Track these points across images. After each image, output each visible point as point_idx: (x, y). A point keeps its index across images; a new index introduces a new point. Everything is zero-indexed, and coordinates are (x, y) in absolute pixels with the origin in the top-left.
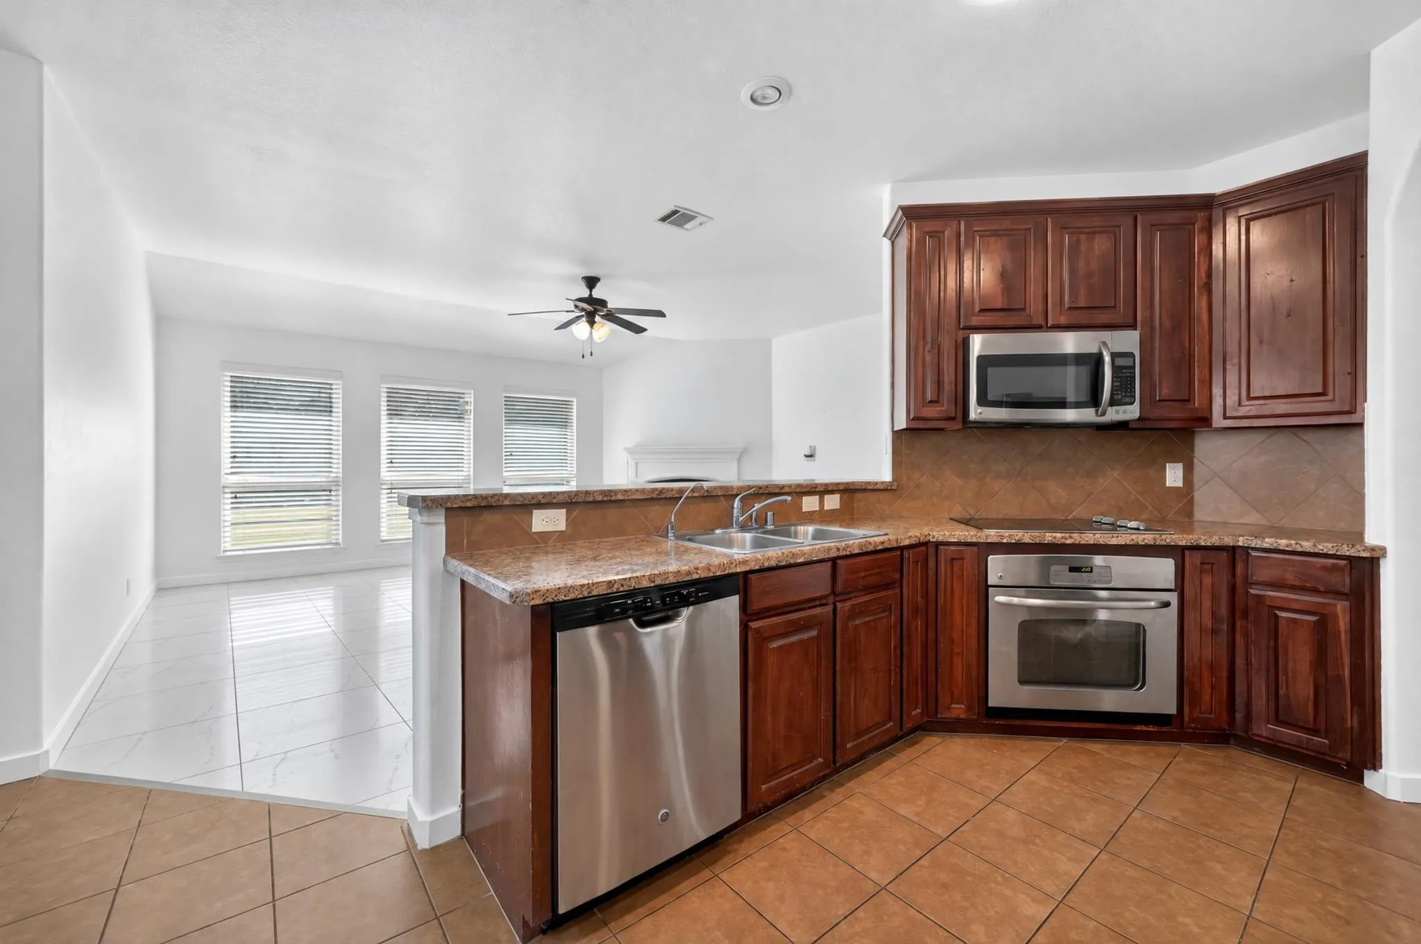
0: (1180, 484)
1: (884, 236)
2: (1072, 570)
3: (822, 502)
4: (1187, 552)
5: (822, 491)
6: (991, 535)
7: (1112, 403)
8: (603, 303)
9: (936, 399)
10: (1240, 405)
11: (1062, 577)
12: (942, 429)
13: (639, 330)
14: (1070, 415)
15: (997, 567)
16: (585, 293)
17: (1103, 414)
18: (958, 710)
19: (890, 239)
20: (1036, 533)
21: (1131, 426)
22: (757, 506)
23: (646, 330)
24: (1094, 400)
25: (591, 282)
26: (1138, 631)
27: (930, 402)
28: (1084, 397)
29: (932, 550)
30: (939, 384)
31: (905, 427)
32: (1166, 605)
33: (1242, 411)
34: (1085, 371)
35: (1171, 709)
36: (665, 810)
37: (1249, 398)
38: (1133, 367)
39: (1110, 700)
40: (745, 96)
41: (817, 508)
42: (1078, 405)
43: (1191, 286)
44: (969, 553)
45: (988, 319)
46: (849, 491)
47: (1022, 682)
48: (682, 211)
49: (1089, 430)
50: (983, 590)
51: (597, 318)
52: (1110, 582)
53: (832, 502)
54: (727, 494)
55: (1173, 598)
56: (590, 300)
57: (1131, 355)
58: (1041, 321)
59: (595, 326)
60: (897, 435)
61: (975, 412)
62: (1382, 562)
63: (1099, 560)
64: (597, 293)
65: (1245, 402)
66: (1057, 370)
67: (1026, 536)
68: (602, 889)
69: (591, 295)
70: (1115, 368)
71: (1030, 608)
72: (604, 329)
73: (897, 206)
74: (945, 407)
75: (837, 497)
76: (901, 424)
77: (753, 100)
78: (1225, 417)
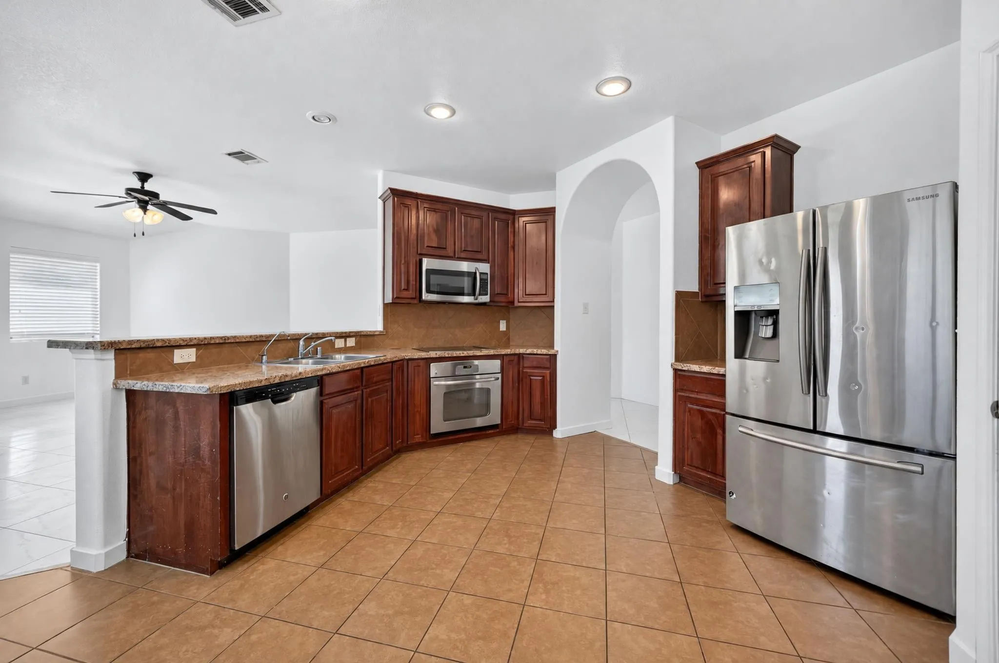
0: (505, 329)
1: (379, 198)
2: (465, 367)
3: (345, 341)
4: (505, 357)
5: (345, 336)
6: (433, 354)
7: (480, 295)
8: (155, 195)
9: (406, 288)
10: (523, 297)
11: (461, 370)
12: (410, 303)
13: (186, 218)
14: (466, 299)
15: (435, 369)
16: (137, 185)
17: (477, 299)
18: (418, 438)
19: (383, 200)
20: (450, 352)
21: (487, 304)
22: (313, 344)
23: (192, 219)
24: (473, 293)
25: (144, 177)
26: (488, 391)
27: (404, 289)
28: (470, 291)
29: (405, 363)
30: (408, 282)
31: (391, 302)
32: (498, 379)
33: (524, 300)
34: (470, 279)
35: (499, 422)
36: (287, 494)
37: (526, 295)
38: (487, 280)
39: (479, 422)
40: (309, 115)
41: (343, 346)
42: (469, 295)
43: (508, 247)
44: (422, 363)
45: (431, 251)
46: (359, 336)
47: (445, 421)
48: (246, 153)
49: (473, 306)
50: (428, 379)
51: (149, 207)
52: (478, 371)
53: (351, 342)
54: (296, 338)
55: (499, 376)
56: (142, 191)
57: (487, 274)
58: (452, 255)
59: (148, 211)
60: (386, 306)
61: (426, 296)
62: (557, 355)
63: (476, 362)
64: (149, 186)
65: (524, 296)
66: (461, 278)
67: (446, 354)
68: (260, 532)
69: (143, 187)
70: (481, 279)
71: (448, 386)
72: (155, 216)
73: (388, 188)
74: (411, 293)
75: (353, 339)
76: (389, 299)
77: (313, 118)
78: (519, 302)
